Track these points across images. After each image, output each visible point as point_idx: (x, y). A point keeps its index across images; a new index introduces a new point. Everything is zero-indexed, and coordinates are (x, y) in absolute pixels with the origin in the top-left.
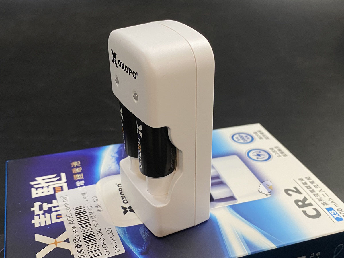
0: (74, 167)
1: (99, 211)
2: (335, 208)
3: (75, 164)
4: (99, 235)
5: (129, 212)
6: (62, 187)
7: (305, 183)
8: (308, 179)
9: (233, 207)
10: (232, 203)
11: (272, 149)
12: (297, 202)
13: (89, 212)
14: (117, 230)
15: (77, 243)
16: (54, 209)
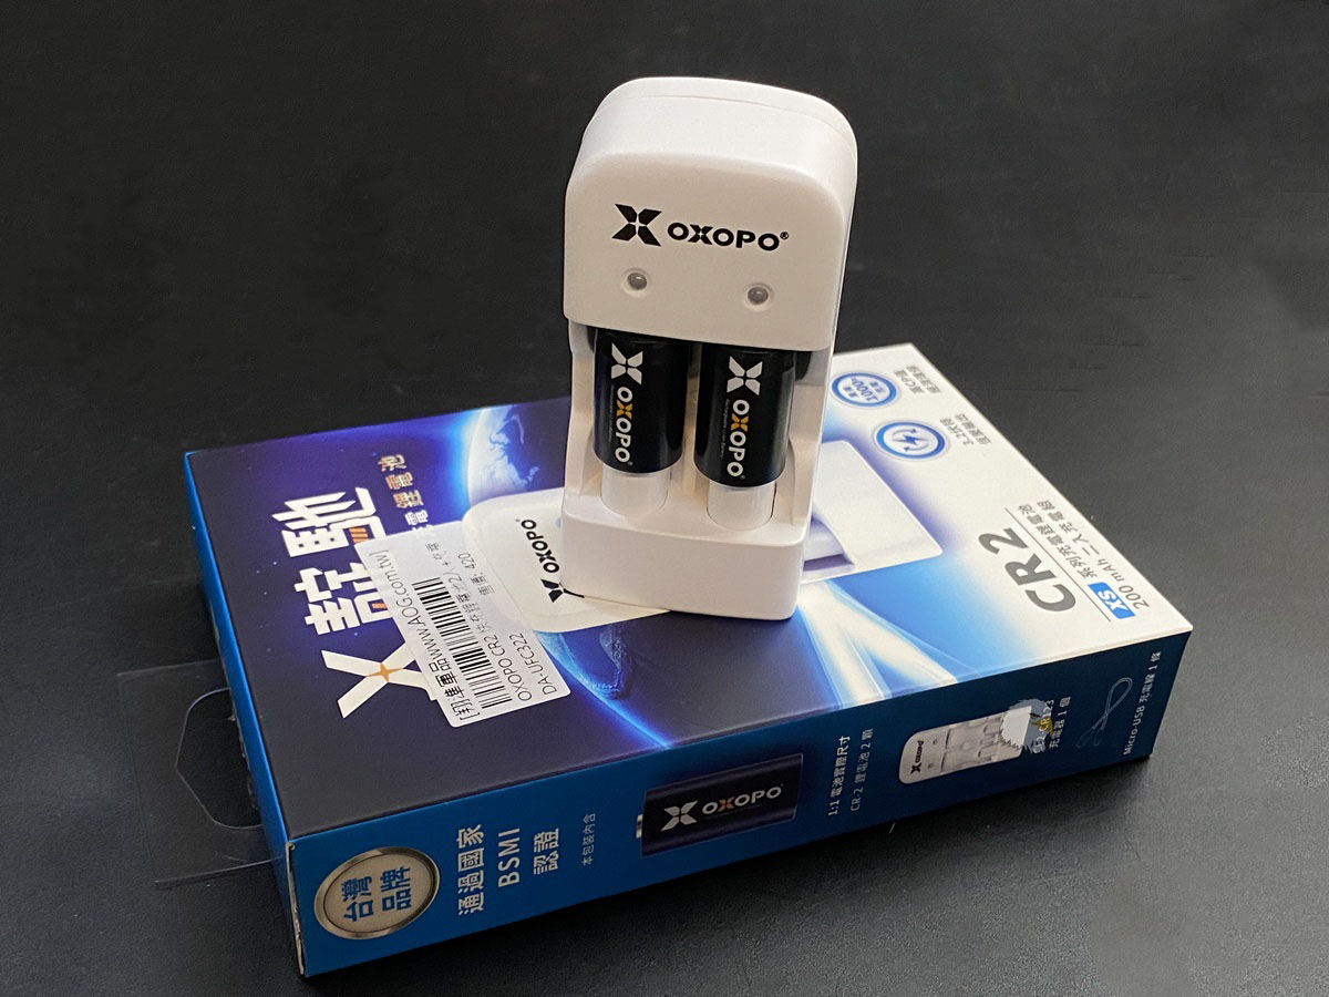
0: (388, 472)
1: (483, 591)
2: (1114, 585)
3: (389, 462)
4: (496, 651)
5: (564, 595)
6: (367, 527)
7: (1038, 519)
8: (1047, 508)
9: (844, 583)
10: (839, 571)
11: (946, 422)
12: (1012, 568)
13: (457, 593)
14: (542, 640)
15: (441, 673)
16: (358, 587)
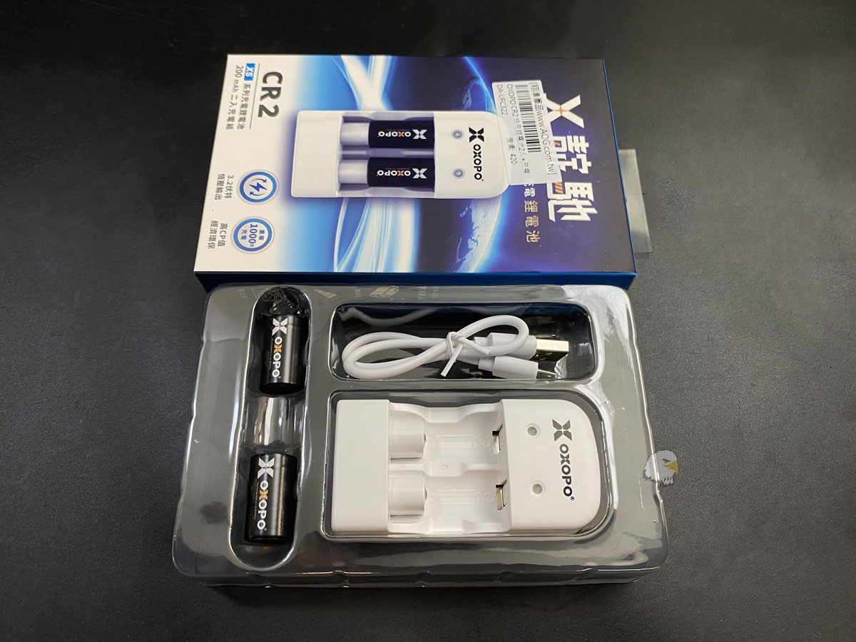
1: (511, 140)
4: (514, 108)
5: (477, 131)
6: (554, 192)
13: (523, 142)
14: (494, 109)
15: (539, 104)
16: (564, 156)
